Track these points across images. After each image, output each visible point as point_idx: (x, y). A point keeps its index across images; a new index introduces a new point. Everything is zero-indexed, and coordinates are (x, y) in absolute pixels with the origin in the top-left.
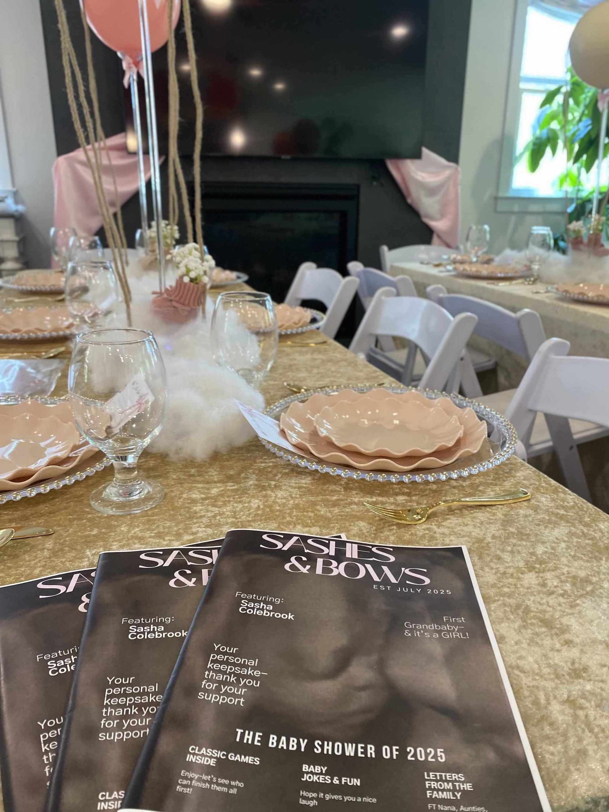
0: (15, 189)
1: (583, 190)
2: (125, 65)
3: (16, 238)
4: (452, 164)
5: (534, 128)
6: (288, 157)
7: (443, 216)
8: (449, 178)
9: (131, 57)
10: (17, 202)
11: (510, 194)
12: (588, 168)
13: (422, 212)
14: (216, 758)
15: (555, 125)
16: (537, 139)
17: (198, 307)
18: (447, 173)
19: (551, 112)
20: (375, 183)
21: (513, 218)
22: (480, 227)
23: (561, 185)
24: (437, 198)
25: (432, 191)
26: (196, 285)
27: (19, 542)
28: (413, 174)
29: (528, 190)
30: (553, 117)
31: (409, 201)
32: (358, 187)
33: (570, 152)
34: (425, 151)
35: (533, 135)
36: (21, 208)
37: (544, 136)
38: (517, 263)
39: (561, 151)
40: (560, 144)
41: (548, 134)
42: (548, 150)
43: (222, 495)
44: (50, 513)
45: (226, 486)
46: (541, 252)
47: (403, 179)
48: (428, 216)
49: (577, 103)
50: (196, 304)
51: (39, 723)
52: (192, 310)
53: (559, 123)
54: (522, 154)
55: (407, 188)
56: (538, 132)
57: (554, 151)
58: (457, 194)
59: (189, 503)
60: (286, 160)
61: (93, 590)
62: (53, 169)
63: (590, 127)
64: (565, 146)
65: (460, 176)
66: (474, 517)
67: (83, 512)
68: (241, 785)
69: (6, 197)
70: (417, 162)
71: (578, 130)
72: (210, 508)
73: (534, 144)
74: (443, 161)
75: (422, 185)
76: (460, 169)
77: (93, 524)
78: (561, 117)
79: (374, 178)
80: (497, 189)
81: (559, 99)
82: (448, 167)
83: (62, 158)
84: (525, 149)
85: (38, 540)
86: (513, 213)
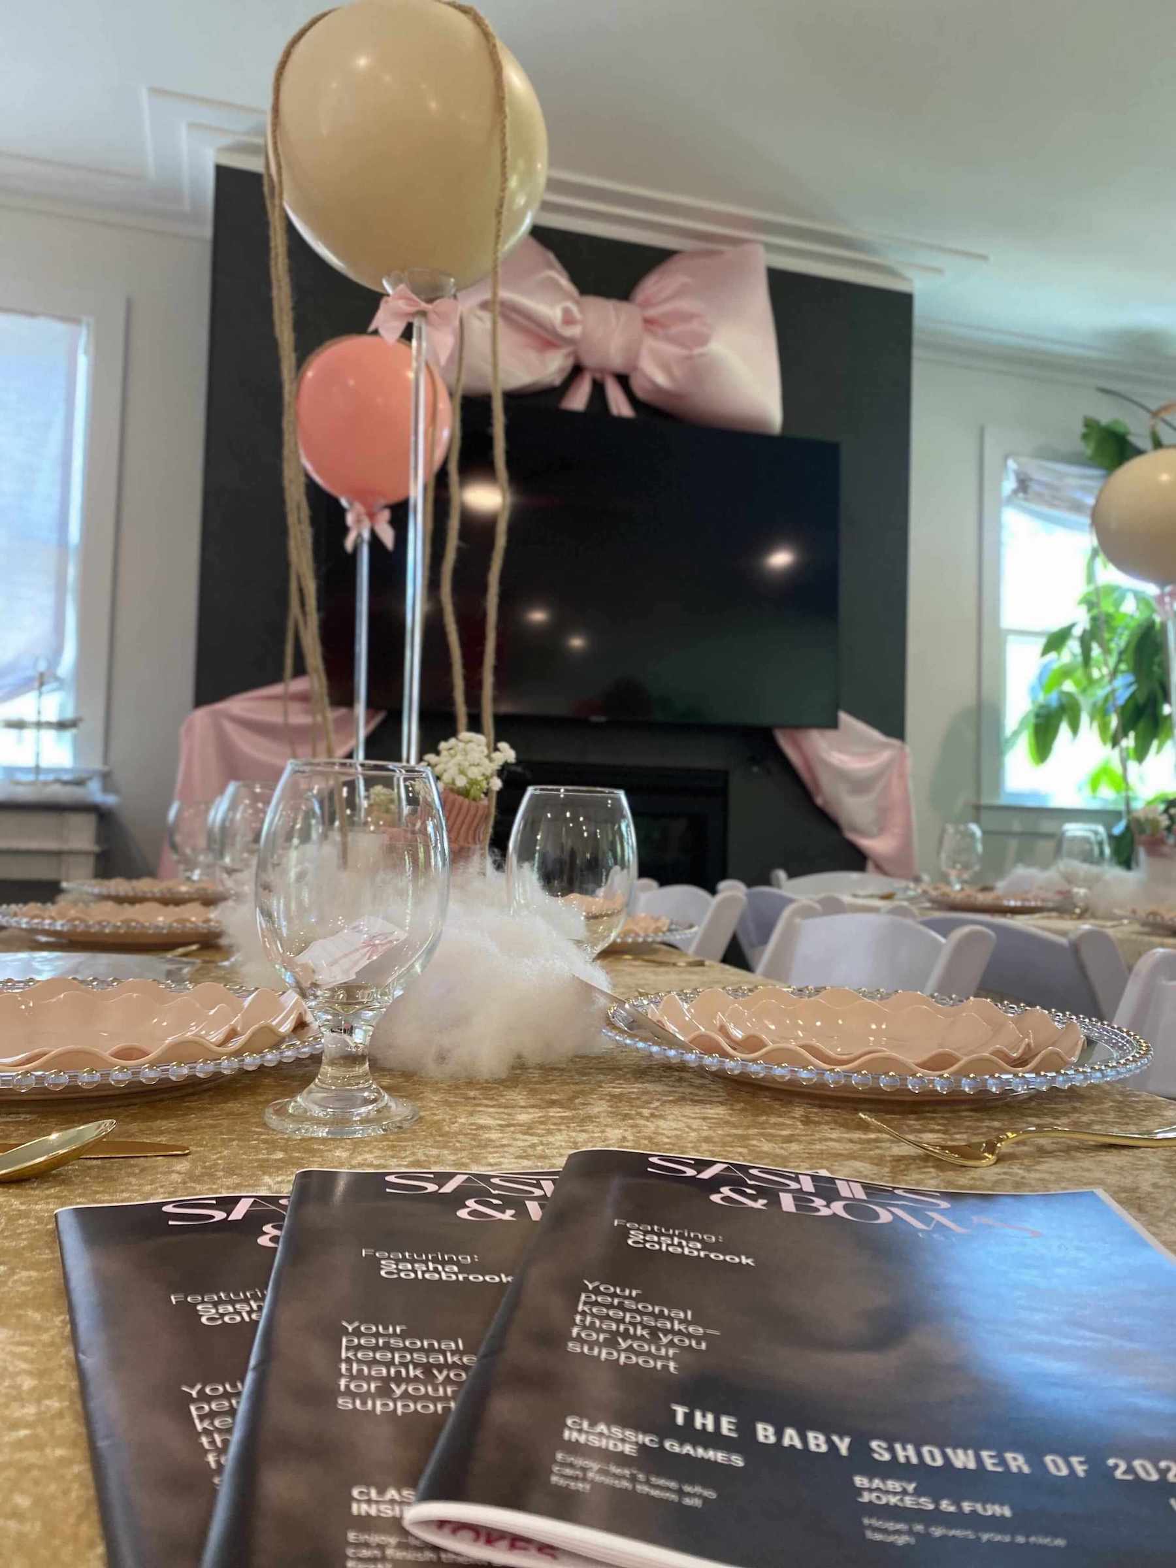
0: (106, 768)
1: (1136, 799)
2: (350, 519)
3: (96, 848)
4: (895, 742)
5: (1033, 690)
6: (602, 719)
7: (882, 830)
8: (889, 765)
9: (364, 504)
10: (107, 788)
11: (1003, 801)
12: (1141, 753)
13: (843, 820)
14: (637, 1443)
15: (1069, 686)
16: (1042, 707)
17: (473, 846)
18: (885, 755)
19: (1061, 667)
20: (755, 769)
21: (1013, 844)
22: (962, 827)
23: (1094, 789)
24: (872, 796)
25: (860, 785)
26: (473, 803)
27: (116, 1162)
28: (824, 755)
29: (1035, 795)
30: (1066, 673)
31: (819, 801)
32: (724, 775)
33: (1104, 727)
34: (844, 717)
35: (1033, 702)
36: (110, 800)
37: (1054, 703)
38: (1041, 888)
39: (1089, 728)
40: (1085, 718)
41: (1059, 699)
42: (1064, 729)
43: (542, 1123)
44: (179, 1131)
45: (548, 1112)
46: (1083, 868)
47: (806, 761)
48: (855, 830)
49: (1106, 651)
50: (470, 840)
51: (185, 1389)
52: (461, 849)
53: (1077, 683)
54: (1016, 733)
55: (815, 779)
56: (1041, 698)
57: (1075, 728)
58: (906, 789)
59: (476, 1130)
60: (597, 726)
61: (286, 1219)
62: (183, 730)
63: (1133, 688)
64: (1092, 718)
65: (909, 762)
66: (1100, 1161)
67: (249, 1132)
68: (711, 1494)
69: (90, 778)
70: (830, 734)
71: (1113, 691)
72: (520, 1136)
73: (1037, 716)
74: (876, 735)
75: (841, 775)
76: (908, 749)
77: (273, 1145)
78: (1079, 673)
79: (754, 760)
80: (978, 792)
81: (1073, 647)
82: (885, 746)
83: (202, 713)
84: (1022, 724)
85: (157, 1161)
86: (1010, 834)
